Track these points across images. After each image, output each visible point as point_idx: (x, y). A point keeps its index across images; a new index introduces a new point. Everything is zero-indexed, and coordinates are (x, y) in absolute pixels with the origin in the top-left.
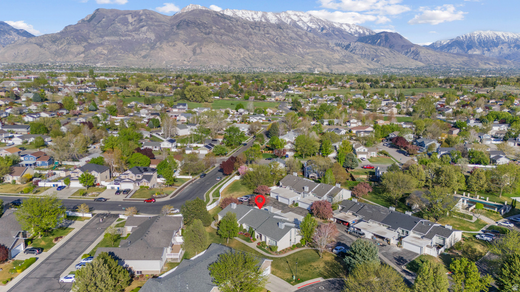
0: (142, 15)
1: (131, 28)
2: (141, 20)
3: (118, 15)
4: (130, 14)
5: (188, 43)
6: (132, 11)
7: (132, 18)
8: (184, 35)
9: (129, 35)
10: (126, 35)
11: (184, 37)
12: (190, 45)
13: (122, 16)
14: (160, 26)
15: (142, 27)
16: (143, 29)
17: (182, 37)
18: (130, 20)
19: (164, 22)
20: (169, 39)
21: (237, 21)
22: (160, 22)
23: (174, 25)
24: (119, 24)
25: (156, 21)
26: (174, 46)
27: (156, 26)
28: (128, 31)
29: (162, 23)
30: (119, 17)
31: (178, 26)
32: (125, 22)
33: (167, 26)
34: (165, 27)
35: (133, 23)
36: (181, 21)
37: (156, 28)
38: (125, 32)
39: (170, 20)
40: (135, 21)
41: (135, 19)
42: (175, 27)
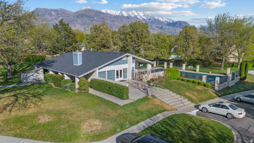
0: (59, 11)
1: (53, 17)
2: (59, 14)
3: (47, 11)
4: (53, 11)
5: (82, 25)
6: (54, 9)
7: (54, 13)
8: (80, 21)
9: (53, 21)
10: (51, 21)
11: (80, 22)
12: (83, 26)
13: (49, 12)
14: (69, 17)
15: (59, 17)
16: (60, 18)
17: (79, 22)
18: (53, 13)
19: (70, 15)
20: (73, 23)
21: (107, 15)
22: (68, 15)
23: (75, 17)
24: (47, 16)
25: (66, 15)
26: (75, 26)
27: (66, 17)
28: (52, 19)
29: (69, 15)
30: (48, 12)
31: (77, 17)
32: (51, 15)
33: (72, 17)
34: (71, 17)
35: (55, 15)
36: (79, 14)
37: (66, 18)
38: (50, 19)
39: (74, 14)
40: (55, 14)
41: (56, 13)
42: (76, 17)
